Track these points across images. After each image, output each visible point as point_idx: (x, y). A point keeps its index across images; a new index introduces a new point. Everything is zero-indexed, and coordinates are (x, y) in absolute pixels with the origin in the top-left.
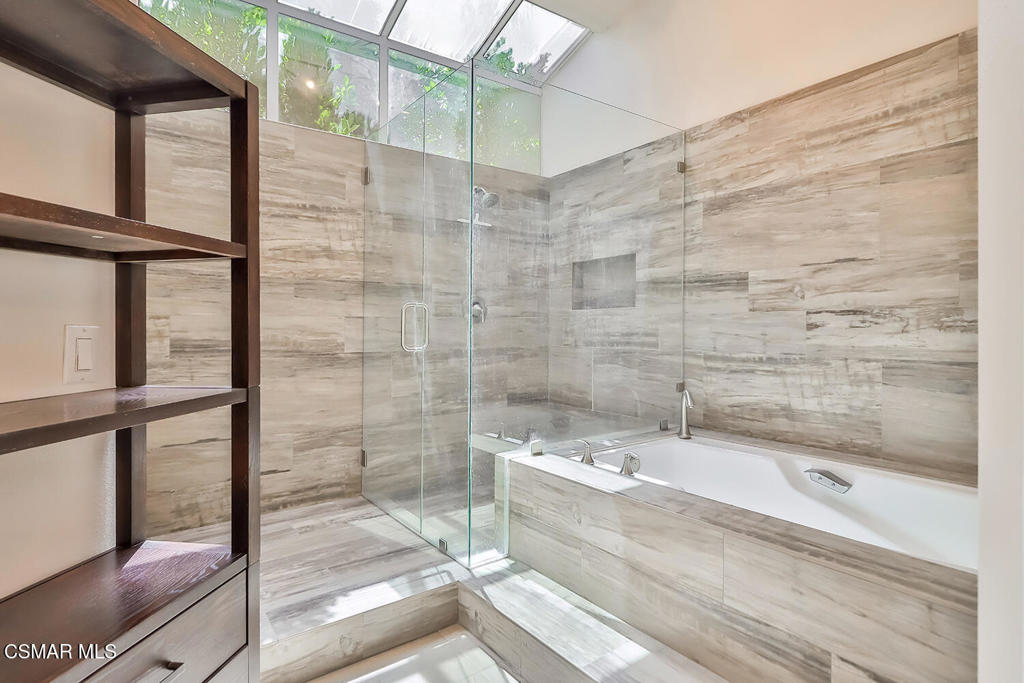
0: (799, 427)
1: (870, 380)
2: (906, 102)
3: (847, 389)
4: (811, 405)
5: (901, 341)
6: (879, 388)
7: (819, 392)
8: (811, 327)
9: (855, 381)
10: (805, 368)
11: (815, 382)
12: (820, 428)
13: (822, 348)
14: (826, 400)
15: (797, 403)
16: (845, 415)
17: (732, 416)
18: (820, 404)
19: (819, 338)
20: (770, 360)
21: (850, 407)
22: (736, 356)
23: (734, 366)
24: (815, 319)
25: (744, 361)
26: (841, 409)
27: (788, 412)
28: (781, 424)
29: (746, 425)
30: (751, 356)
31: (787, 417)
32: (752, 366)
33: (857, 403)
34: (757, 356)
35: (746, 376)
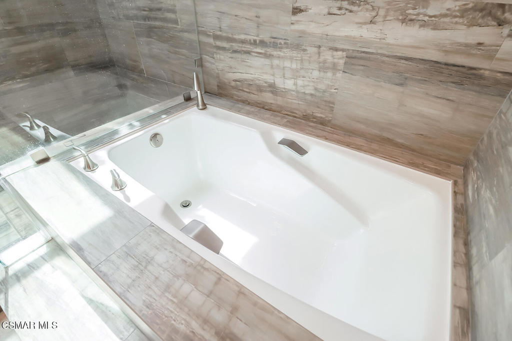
0: (280, 101)
1: (334, 68)
3: (316, 73)
4: (289, 84)
5: (366, 33)
6: (339, 75)
7: (296, 74)
8: (296, 11)
9: (323, 68)
10: (287, 52)
11: (294, 66)
12: (294, 102)
13: (302, 34)
14: (300, 82)
15: (279, 83)
16: (312, 95)
17: (236, 88)
18: (295, 84)
19: (301, 23)
20: (263, 43)
21: (316, 89)
22: (237, 37)
23: (236, 46)
25: (243, 42)
26: (309, 90)
27: (273, 88)
28: (268, 97)
29: (244, 95)
30: (248, 37)
31: (272, 92)
32: (248, 47)
33: (321, 86)
34: (252, 38)
35: (244, 56)
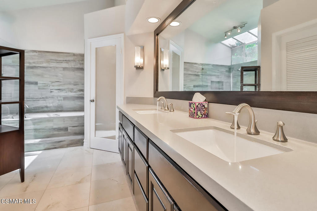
0: (49, 109)
1: (61, 100)
2: (67, 60)
3: (58, 102)
4: (51, 105)
5: (65, 94)
6: (63, 101)
7: (53, 103)
8: (51, 92)
9: (59, 100)
10: (50, 99)
11: (52, 101)
12: (53, 109)
13: (53, 95)
14: (54, 104)
15: (48, 105)
16: (57, 106)
17: (34, 109)
18: (53, 105)
19: (52, 94)
20: (43, 98)
21: (58, 105)
22: (35, 97)
23: (34, 99)
24: (52, 91)
25: (37, 98)
26: (57, 105)
27: (47, 107)
28: (46, 109)
29: (37, 110)
30: (38, 97)
31: (46, 108)
32: (39, 99)
33: (59, 104)
34: (40, 97)
35: (37, 101)
